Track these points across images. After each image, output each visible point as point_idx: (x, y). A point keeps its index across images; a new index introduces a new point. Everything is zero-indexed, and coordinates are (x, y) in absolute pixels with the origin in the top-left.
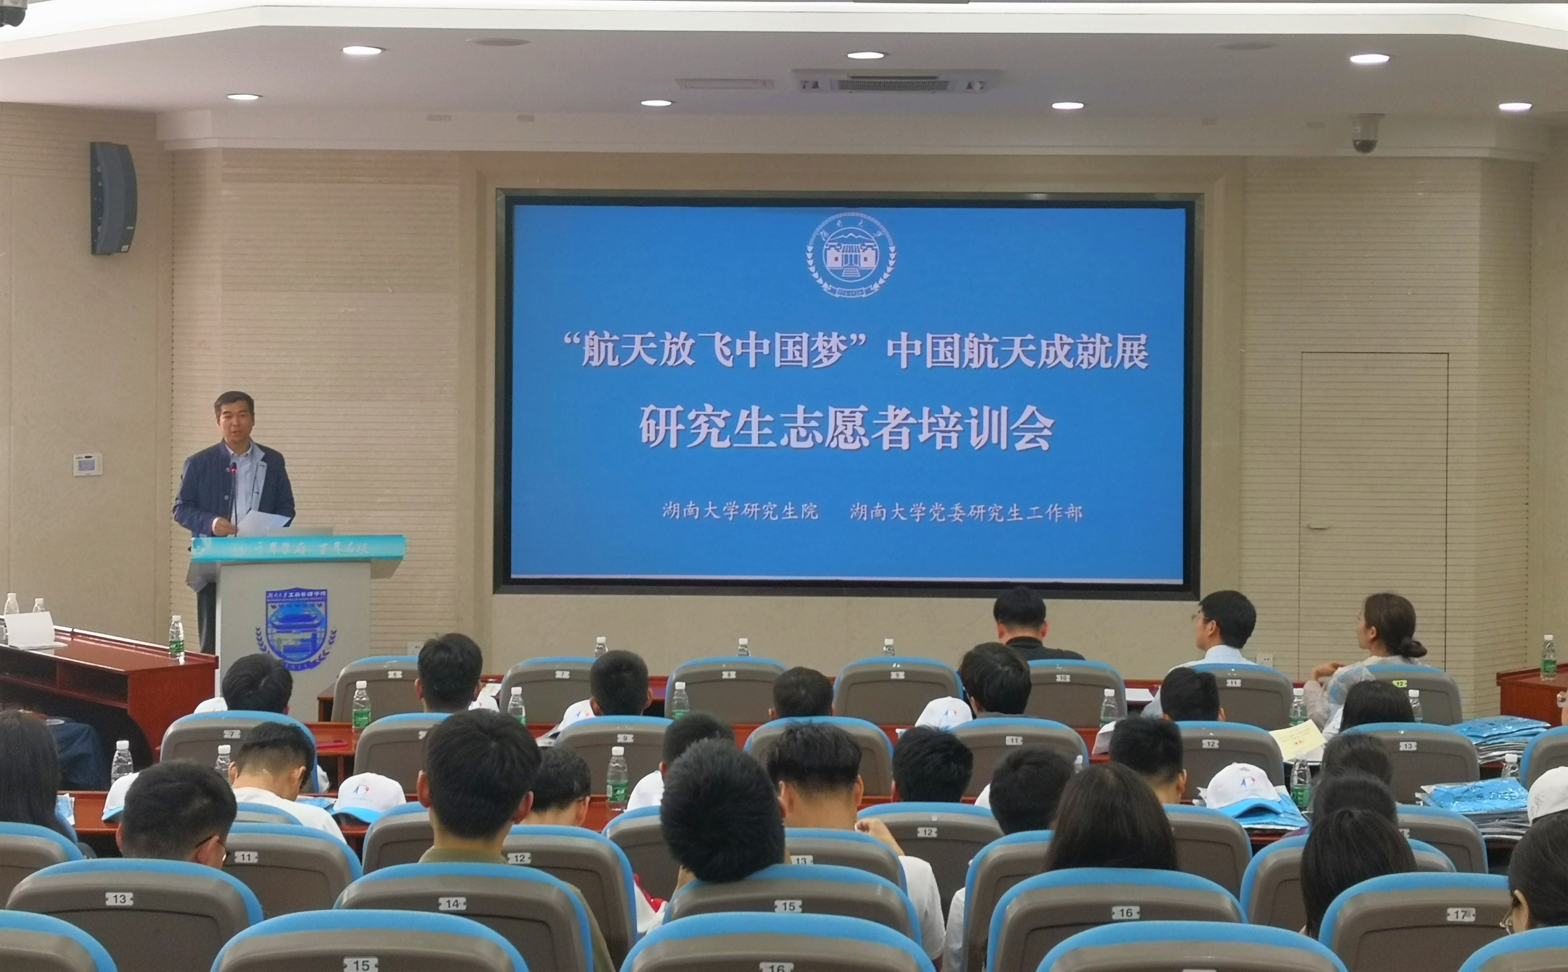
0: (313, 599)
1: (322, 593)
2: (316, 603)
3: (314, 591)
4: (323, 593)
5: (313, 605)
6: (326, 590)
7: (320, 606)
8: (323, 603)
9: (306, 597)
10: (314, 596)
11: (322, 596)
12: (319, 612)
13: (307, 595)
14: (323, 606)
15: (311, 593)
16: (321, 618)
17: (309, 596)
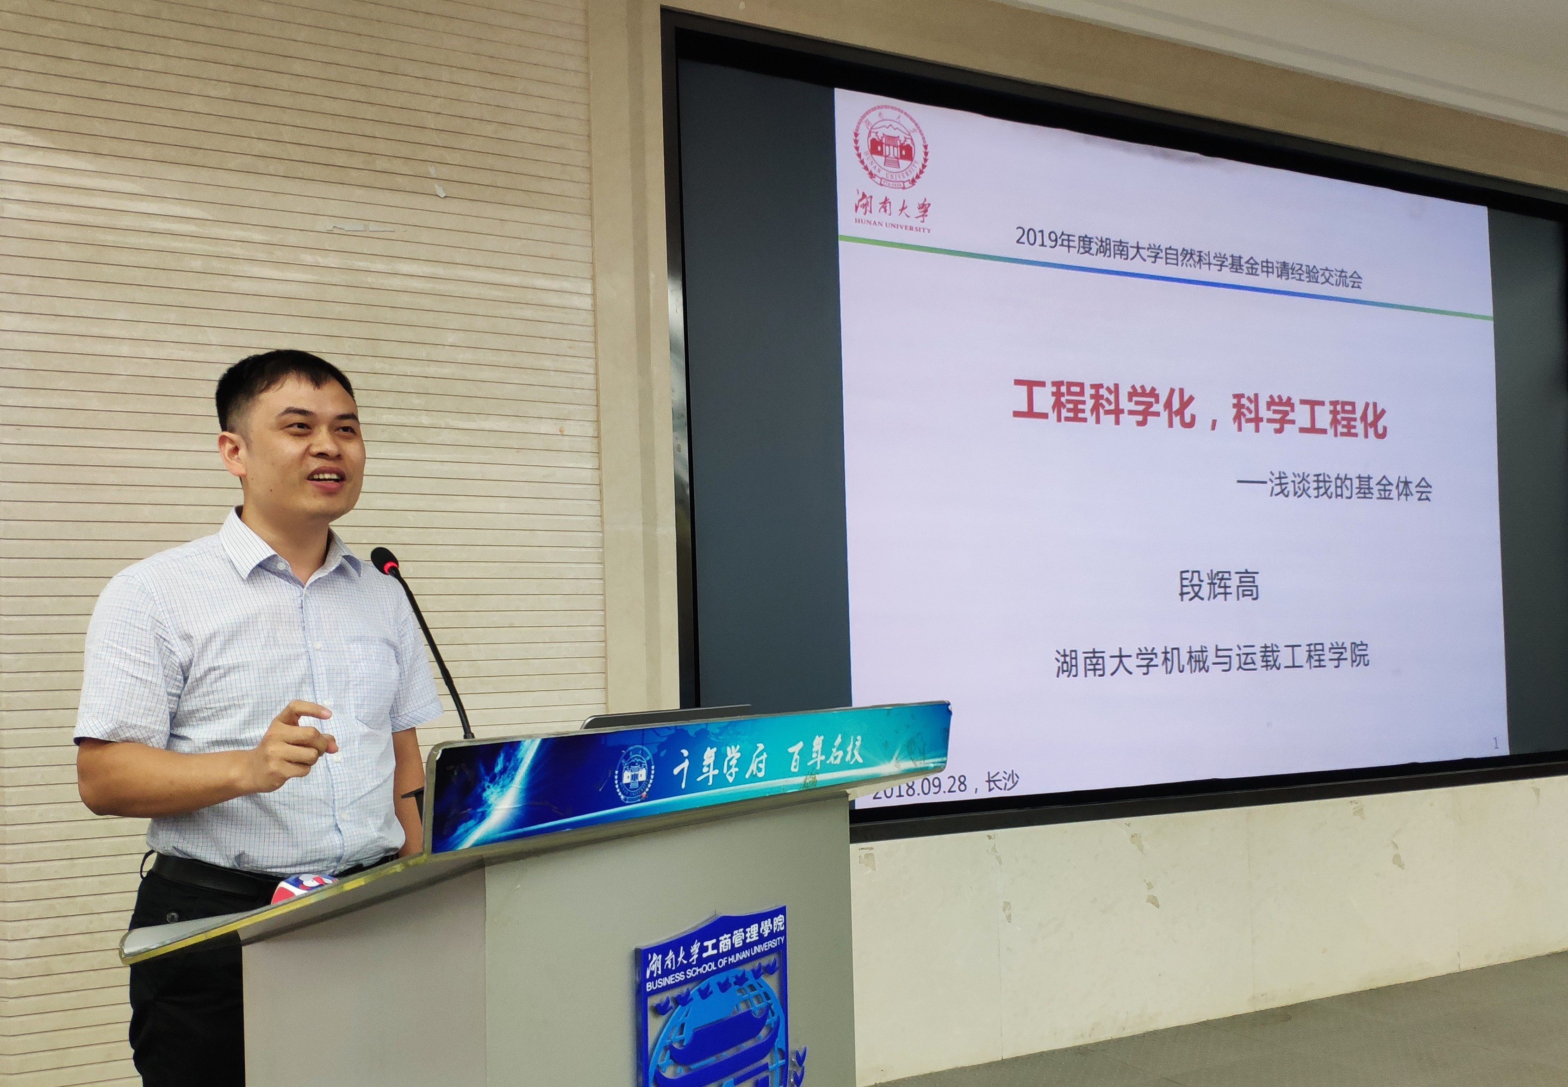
0: (757, 950)
1: (776, 921)
2: (763, 962)
4: (779, 922)
5: (757, 974)
7: (772, 969)
8: (777, 957)
9: (745, 945)
10: (761, 939)
11: (776, 935)
12: (769, 994)
13: (746, 938)
14: (778, 969)
15: (754, 929)
16: (775, 1018)
17: (750, 942)
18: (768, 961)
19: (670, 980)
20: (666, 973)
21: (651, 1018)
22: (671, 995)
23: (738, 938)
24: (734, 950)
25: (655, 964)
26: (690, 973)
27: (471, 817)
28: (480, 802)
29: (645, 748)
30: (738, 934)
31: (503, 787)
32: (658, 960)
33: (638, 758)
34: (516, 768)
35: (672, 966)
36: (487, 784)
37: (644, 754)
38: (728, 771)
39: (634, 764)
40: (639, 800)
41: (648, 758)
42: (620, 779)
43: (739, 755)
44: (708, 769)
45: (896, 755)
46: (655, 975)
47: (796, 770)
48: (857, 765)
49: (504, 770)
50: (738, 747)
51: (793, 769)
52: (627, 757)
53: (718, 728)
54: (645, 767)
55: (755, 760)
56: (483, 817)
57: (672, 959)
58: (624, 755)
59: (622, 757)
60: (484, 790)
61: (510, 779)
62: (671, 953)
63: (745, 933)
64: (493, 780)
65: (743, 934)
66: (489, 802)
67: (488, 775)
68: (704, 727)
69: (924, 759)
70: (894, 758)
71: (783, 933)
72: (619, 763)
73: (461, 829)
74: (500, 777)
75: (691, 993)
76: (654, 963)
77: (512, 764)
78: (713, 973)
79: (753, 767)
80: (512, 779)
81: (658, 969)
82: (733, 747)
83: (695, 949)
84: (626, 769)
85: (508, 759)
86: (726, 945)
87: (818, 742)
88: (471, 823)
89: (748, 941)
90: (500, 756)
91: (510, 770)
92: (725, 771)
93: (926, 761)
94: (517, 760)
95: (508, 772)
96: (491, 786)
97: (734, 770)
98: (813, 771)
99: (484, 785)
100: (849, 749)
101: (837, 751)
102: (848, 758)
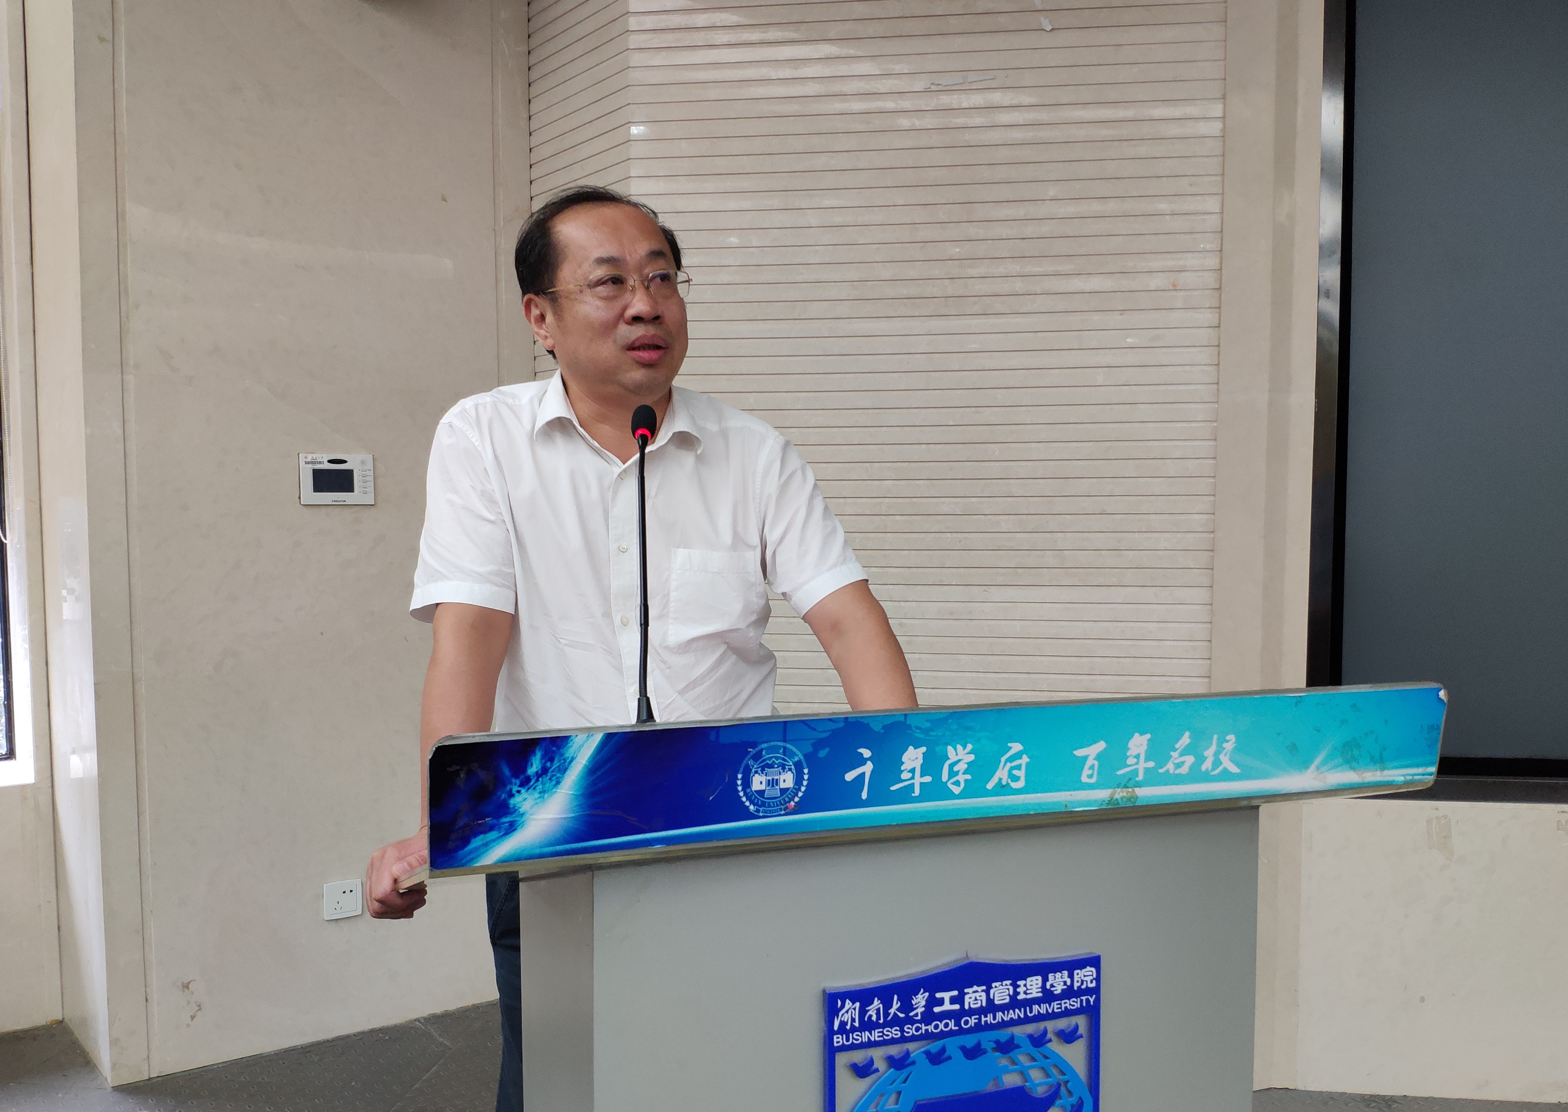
0: (1043, 1009)
1: (1079, 974)
2: (1051, 1026)
3: (1044, 969)
4: (1085, 976)
5: (1039, 1041)
6: (1094, 962)
7: (1068, 1037)
8: (1081, 1021)
9: (1014, 1003)
10: (1048, 996)
11: (1080, 992)
12: (1063, 1068)
13: (1016, 993)
14: (1081, 1036)
15: (1035, 982)
16: (1074, 1100)
17: (1026, 999)
18: (1062, 1024)
19: (875, 1036)
20: (867, 1025)
21: (844, 1078)
22: (878, 1055)
23: (1001, 992)
24: (991, 1007)
25: (849, 1012)
26: (910, 1030)
27: (491, 828)
28: (504, 809)
29: (788, 746)
30: (1001, 987)
31: (543, 792)
32: (855, 1009)
33: (777, 758)
34: (563, 770)
35: (878, 1018)
36: (515, 789)
37: (793, 754)
38: (949, 779)
39: (771, 766)
40: (783, 812)
41: (796, 759)
42: (747, 783)
43: (972, 757)
44: (910, 775)
45: (1317, 762)
46: (848, 1027)
47: (1093, 780)
48: (1226, 776)
49: (544, 771)
50: (970, 747)
51: (1084, 779)
52: (757, 757)
53: (928, 721)
54: (790, 770)
55: (1005, 764)
56: (512, 828)
57: (878, 1010)
58: (751, 754)
59: (749, 756)
60: (511, 795)
61: (554, 782)
62: (876, 1002)
63: (1016, 986)
64: (526, 782)
65: (1011, 988)
66: (521, 811)
67: (517, 777)
68: (902, 719)
69: (1382, 769)
70: (1312, 768)
71: (1096, 991)
72: (743, 765)
73: (476, 842)
74: (537, 780)
75: (912, 1056)
76: (847, 1012)
77: (556, 764)
78: (951, 1033)
79: (1002, 774)
80: (558, 783)
81: (853, 1020)
82: (959, 747)
83: (920, 1000)
84: (756, 772)
85: (549, 757)
86: (976, 999)
87: (1138, 744)
88: (493, 835)
89: (1021, 997)
90: (535, 754)
91: (553, 771)
92: (945, 777)
93: (1386, 772)
94: (565, 760)
95: (549, 774)
96: (523, 791)
97: (961, 778)
98: (1129, 782)
99: (511, 790)
100: (1209, 753)
101: (1181, 755)
102: (1207, 765)
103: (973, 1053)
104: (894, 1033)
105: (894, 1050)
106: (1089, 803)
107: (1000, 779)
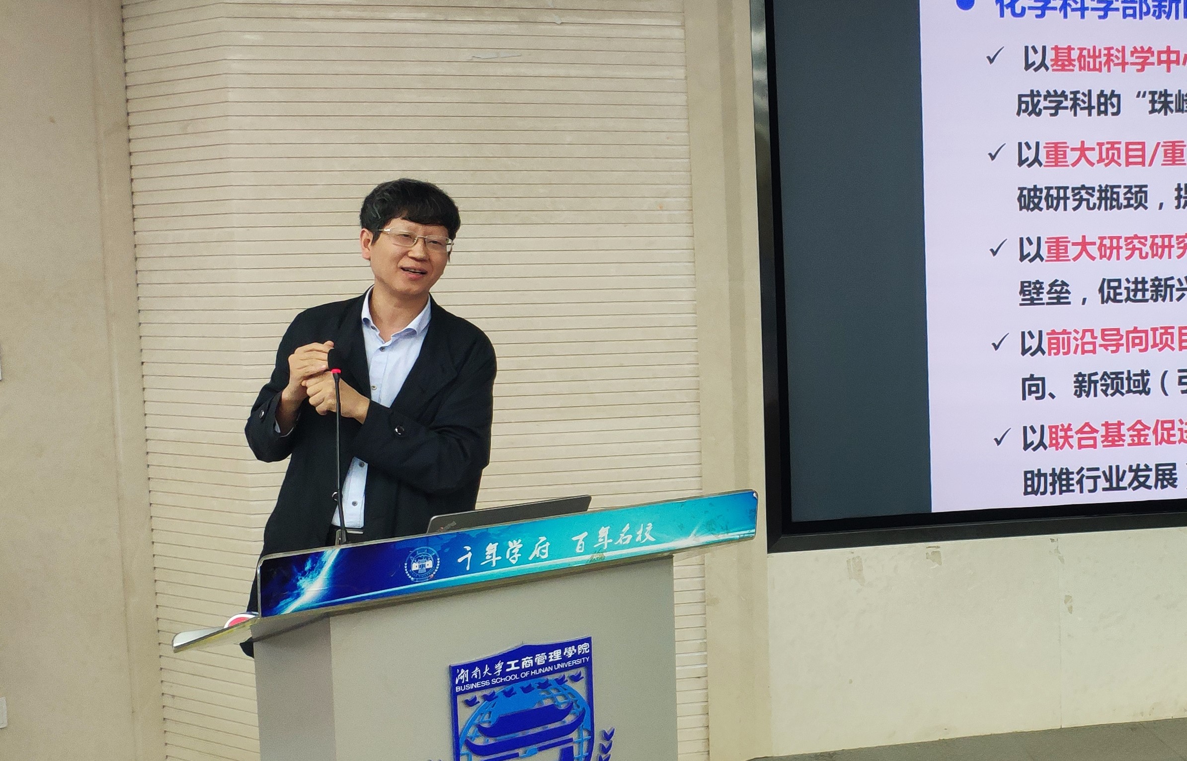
13: (548, 659)
14: (583, 678)
15: (557, 653)
16: (580, 709)
17: (553, 661)
18: (573, 672)
19: (477, 685)
20: (472, 680)
21: (461, 708)
22: (479, 694)
23: (540, 659)
24: (535, 667)
25: (463, 675)
26: (494, 681)
27: (288, 597)
28: (295, 587)
29: (430, 548)
30: (540, 656)
31: (312, 578)
32: (466, 673)
33: (424, 554)
34: (322, 567)
35: (478, 676)
36: (299, 578)
37: (431, 552)
38: (510, 557)
39: (421, 558)
40: (427, 580)
41: (434, 554)
43: (521, 545)
44: (490, 557)
45: (694, 532)
46: (463, 682)
47: (582, 551)
48: (648, 543)
49: (312, 569)
50: (520, 541)
51: (578, 551)
52: (414, 555)
53: (499, 530)
54: (431, 559)
55: (538, 547)
56: (298, 595)
57: (478, 673)
58: (411, 553)
59: (410, 554)
60: (298, 580)
61: (317, 573)
62: (477, 669)
63: (548, 656)
64: (304, 574)
65: (546, 656)
66: (302, 587)
67: (299, 572)
68: (486, 530)
69: (728, 533)
70: (692, 535)
71: (589, 655)
72: (407, 559)
73: (282, 603)
74: (309, 573)
75: (496, 693)
76: (462, 675)
77: (318, 564)
78: (516, 681)
79: (536, 552)
80: (319, 573)
81: (465, 679)
82: (514, 541)
83: (499, 666)
84: (414, 562)
85: (315, 562)
86: (528, 663)
87: (604, 532)
88: (288, 600)
89: (551, 660)
90: (308, 561)
91: (317, 568)
92: (508, 557)
93: (730, 534)
94: (322, 562)
95: (315, 570)
96: (303, 578)
97: (516, 556)
98: (600, 550)
99: (298, 578)
100: (640, 532)
101: (625, 535)
102: (639, 539)
103: (527, 690)
104: (486, 683)
105: (487, 692)
106: (579, 562)
107: (536, 555)
